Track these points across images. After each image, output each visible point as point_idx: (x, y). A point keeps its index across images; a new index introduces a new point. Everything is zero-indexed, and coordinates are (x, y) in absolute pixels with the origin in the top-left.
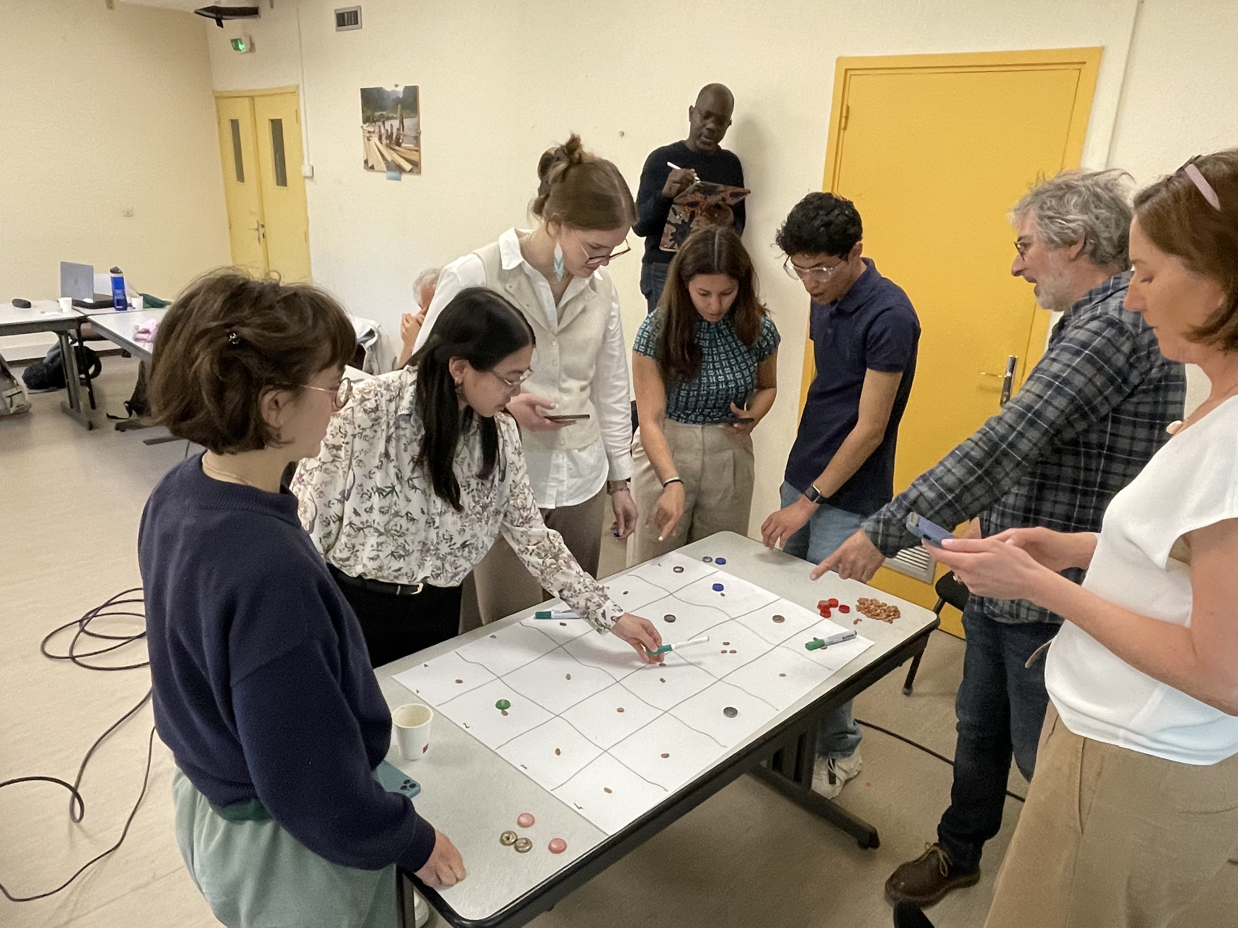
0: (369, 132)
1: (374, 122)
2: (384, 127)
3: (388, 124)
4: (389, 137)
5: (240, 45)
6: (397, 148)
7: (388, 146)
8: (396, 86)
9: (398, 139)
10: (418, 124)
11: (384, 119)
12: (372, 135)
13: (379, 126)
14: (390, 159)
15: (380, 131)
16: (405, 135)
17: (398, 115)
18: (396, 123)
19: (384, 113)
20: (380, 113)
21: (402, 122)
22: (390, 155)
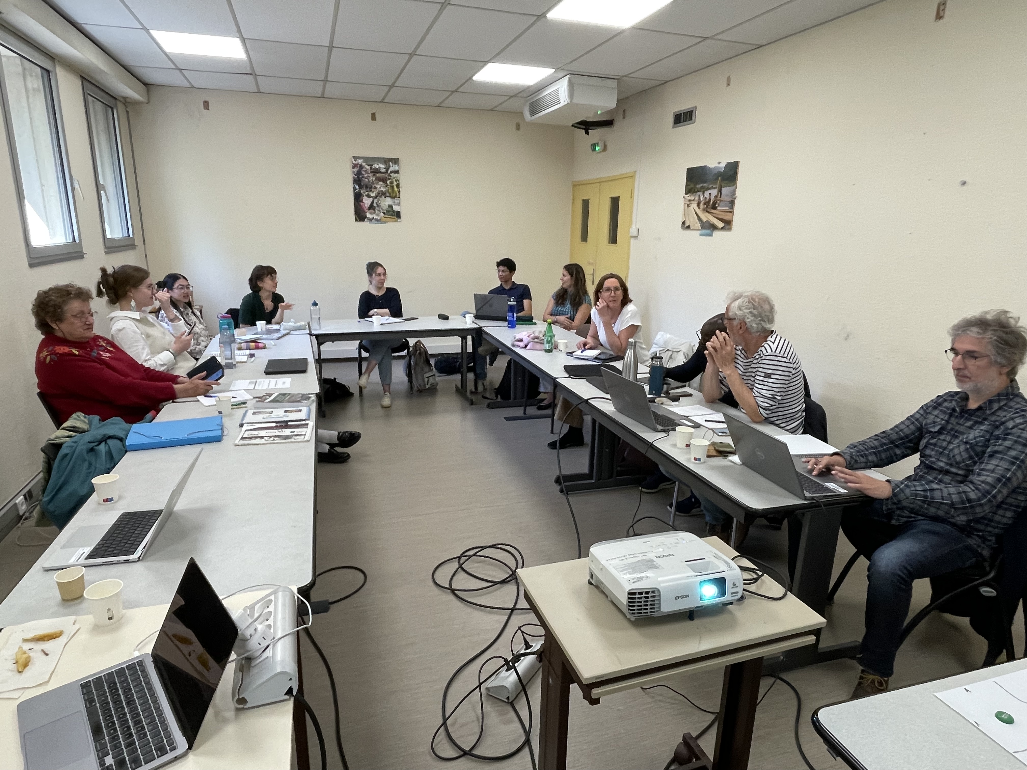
0: (690, 201)
1: (696, 192)
2: (704, 196)
3: (707, 194)
4: (707, 203)
5: (597, 147)
6: (713, 211)
7: (706, 210)
8: (719, 163)
9: (714, 203)
10: (734, 191)
11: (704, 190)
12: (692, 202)
13: (699, 196)
14: (705, 220)
15: (699, 199)
16: (721, 201)
17: (718, 186)
18: (714, 192)
19: (705, 185)
20: (702, 185)
21: (720, 191)
22: (705, 217)
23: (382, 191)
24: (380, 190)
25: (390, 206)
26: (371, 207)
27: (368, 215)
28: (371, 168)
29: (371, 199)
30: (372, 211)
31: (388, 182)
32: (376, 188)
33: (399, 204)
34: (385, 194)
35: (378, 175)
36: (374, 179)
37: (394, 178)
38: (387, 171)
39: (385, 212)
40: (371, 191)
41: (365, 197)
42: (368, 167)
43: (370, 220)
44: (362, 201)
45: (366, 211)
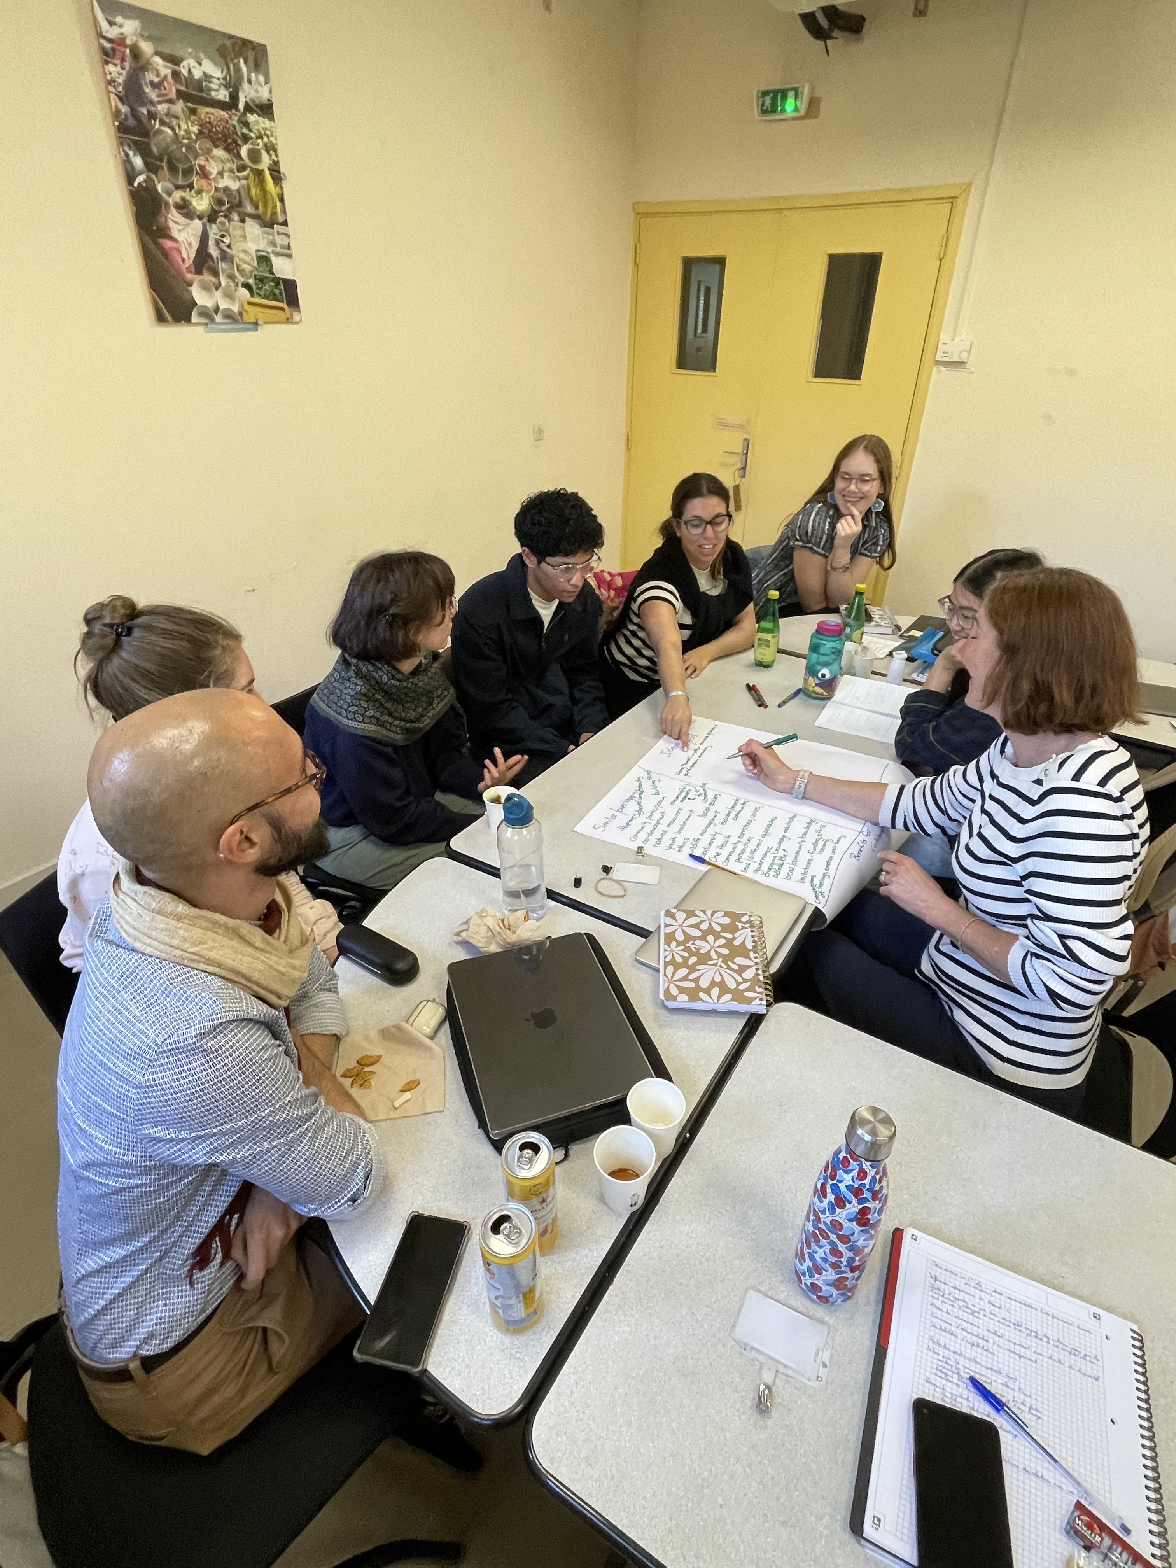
23: (226, 189)
24: (222, 184)
25: (264, 260)
26: (203, 261)
27: (200, 297)
28: (176, 75)
29: (197, 224)
30: (207, 277)
31: (244, 151)
32: (204, 174)
33: (287, 253)
34: (240, 204)
35: (203, 111)
36: (195, 129)
37: (260, 137)
38: (234, 97)
39: (251, 281)
40: (191, 186)
41: (173, 211)
42: (164, 69)
43: (208, 315)
44: (164, 232)
45: (189, 276)
